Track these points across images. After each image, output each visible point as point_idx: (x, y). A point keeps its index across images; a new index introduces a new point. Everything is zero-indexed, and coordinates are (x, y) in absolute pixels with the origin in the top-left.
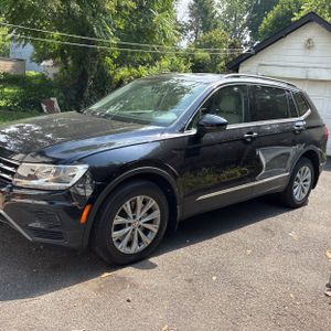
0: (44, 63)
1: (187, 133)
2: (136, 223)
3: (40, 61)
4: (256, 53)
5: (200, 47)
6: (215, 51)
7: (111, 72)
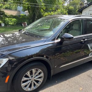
0: (25, 12)
1: (56, 41)
2: (33, 79)
3: (24, 11)
4: (89, 6)
5: (71, 5)
6: (76, 6)
7: (43, 14)
